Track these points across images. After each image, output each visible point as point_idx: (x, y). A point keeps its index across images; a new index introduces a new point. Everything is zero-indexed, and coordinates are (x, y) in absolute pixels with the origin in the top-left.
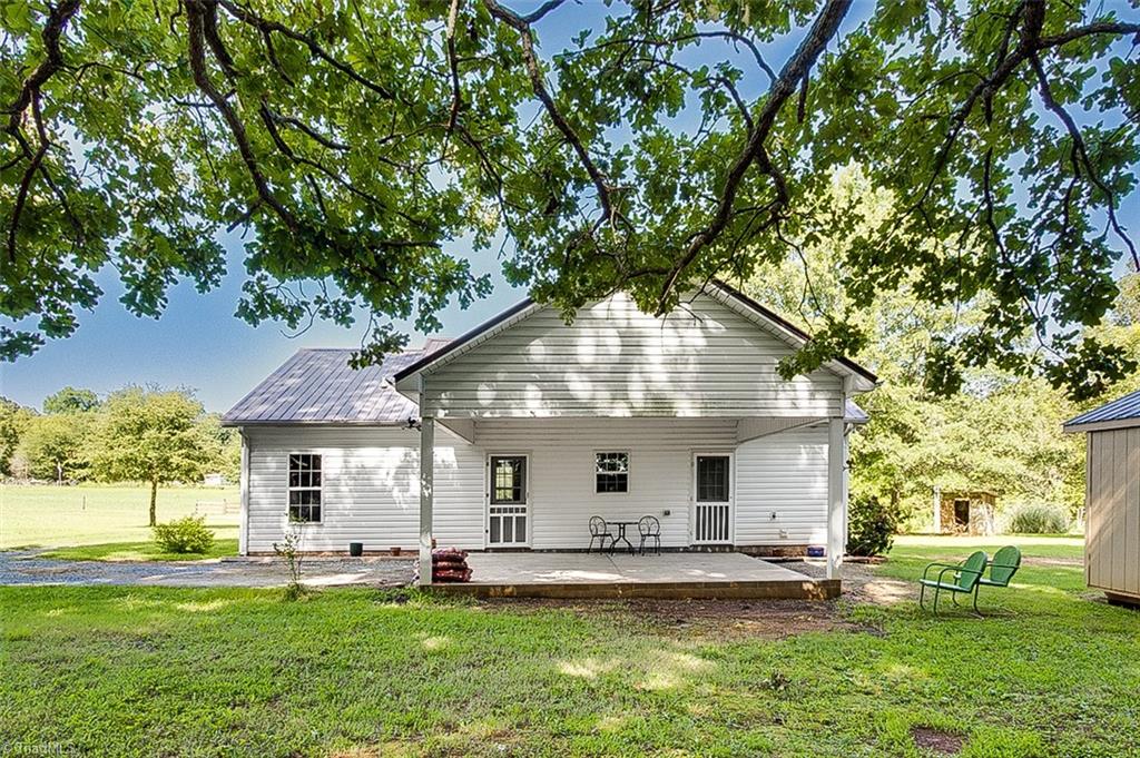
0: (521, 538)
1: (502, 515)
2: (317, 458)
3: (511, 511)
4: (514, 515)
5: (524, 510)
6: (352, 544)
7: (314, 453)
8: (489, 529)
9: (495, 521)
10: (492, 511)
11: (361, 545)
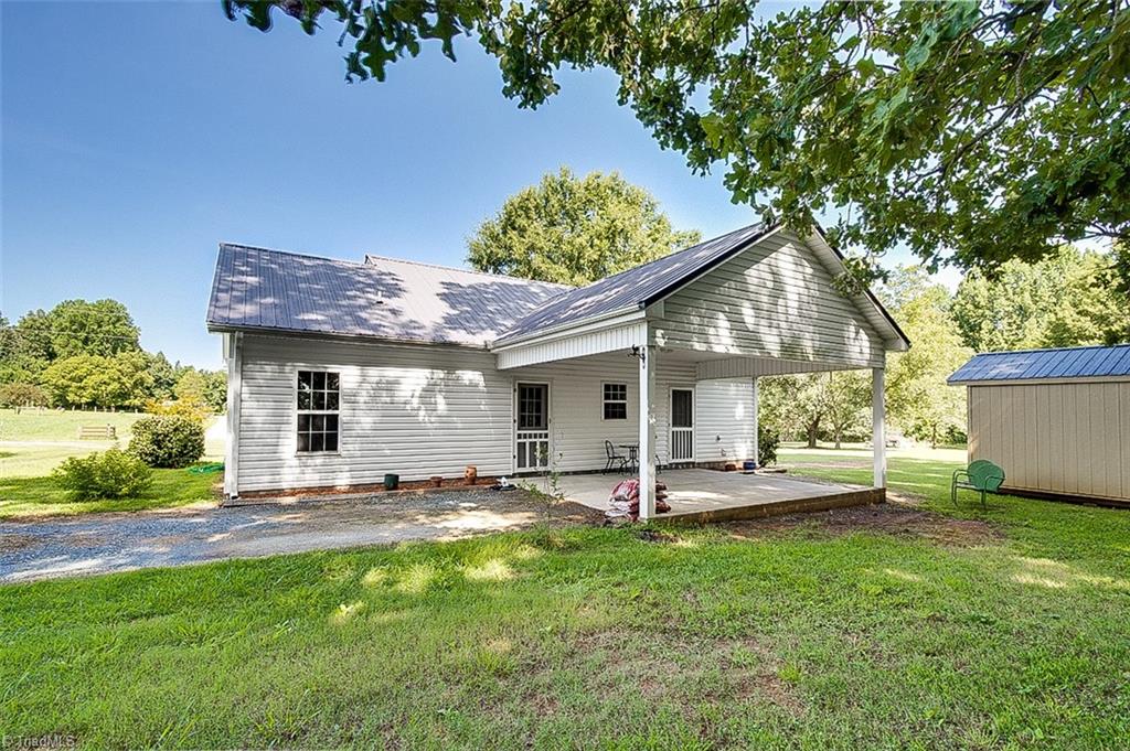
0: (544, 462)
1: (528, 441)
2: (334, 377)
3: (535, 436)
4: (538, 440)
5: (546, 436)
6: (387, 475)
7: (330, 371)
8: (516, 454)
9: (521, 446)
10: (519, 436)
11: (397, 477)
